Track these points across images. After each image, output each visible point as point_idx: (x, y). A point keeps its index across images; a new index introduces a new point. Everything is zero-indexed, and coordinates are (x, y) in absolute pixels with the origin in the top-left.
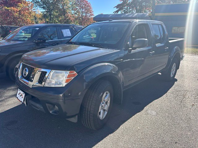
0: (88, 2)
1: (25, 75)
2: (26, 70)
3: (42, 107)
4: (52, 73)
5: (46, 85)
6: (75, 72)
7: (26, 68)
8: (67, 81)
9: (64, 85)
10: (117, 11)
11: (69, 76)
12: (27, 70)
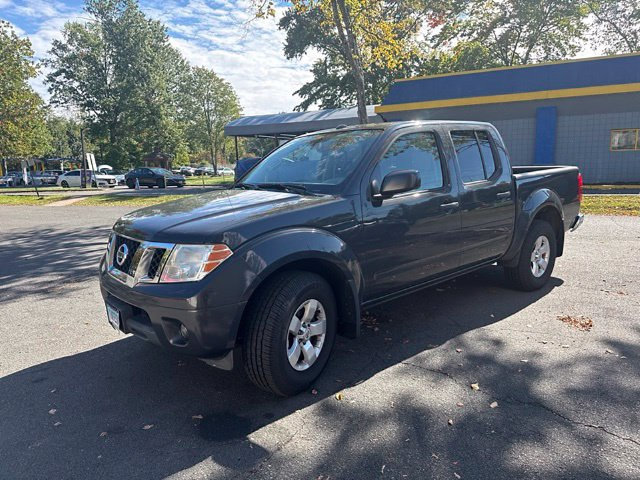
0: (224, 82)
1: (120, 260)
2: (123, 249)
3: (153, 333)
4: (176, 252)
5: (165, 279)
6: (228, 249)
7: (124, 245)
8: (208, 267)
9: (201, 278)
10: (305, 105)
11: (213, 257)
12: (126, 250)
